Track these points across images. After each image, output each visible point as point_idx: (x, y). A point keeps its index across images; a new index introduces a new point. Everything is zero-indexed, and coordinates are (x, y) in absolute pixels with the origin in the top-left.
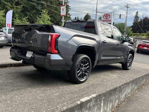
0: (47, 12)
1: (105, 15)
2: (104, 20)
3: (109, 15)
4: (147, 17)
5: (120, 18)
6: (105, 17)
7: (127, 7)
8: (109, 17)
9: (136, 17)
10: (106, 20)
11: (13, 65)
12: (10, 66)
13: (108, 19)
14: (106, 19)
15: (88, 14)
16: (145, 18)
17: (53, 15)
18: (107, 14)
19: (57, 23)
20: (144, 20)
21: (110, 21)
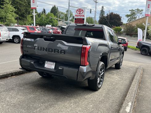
0: (11, 2)
1: (79, 10)
2: (78, 14)
3: (82, 10)
4: (113, 13)
5: (91, 13)
6: (78, 12)
7: (96, 2)
8: (82, 11)
9: (102, 12)
10: (80, 15)
11: (14, 74)
12: (11, 76)
13: (81, 15)
14: (80, 13)
15: (55, 6)
16: (111, 13)
17: (17, 6)
18: (80, 9)
19: (21, 15)
20: (110, 15)
21: (84, 16)
